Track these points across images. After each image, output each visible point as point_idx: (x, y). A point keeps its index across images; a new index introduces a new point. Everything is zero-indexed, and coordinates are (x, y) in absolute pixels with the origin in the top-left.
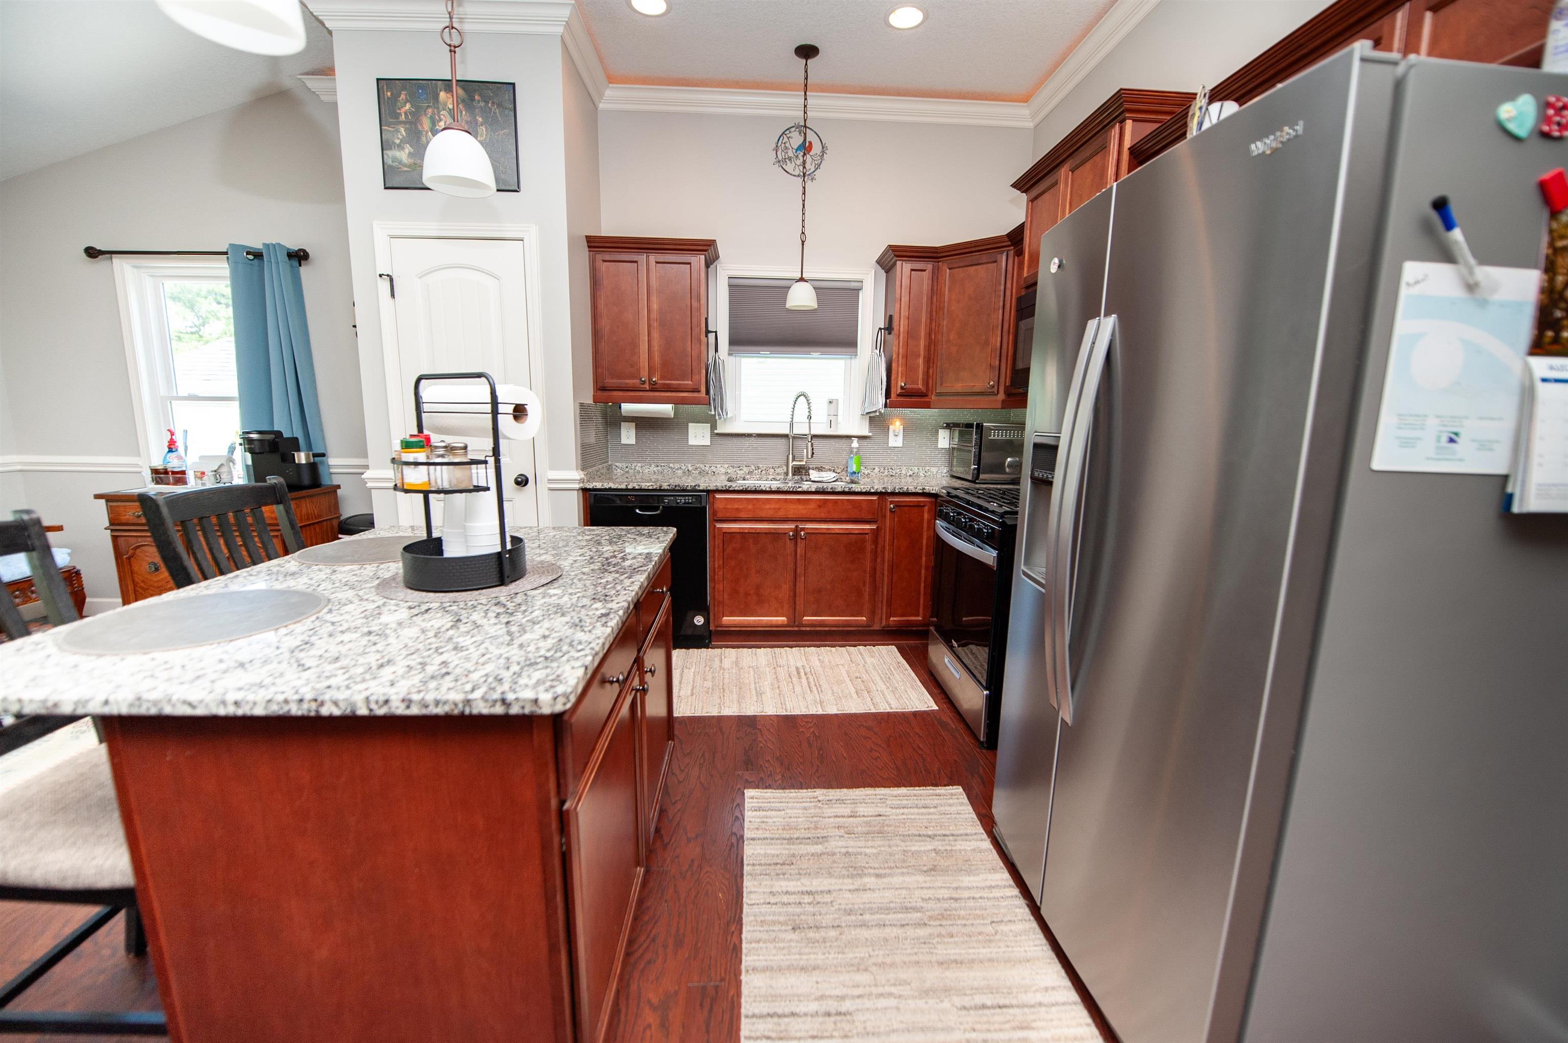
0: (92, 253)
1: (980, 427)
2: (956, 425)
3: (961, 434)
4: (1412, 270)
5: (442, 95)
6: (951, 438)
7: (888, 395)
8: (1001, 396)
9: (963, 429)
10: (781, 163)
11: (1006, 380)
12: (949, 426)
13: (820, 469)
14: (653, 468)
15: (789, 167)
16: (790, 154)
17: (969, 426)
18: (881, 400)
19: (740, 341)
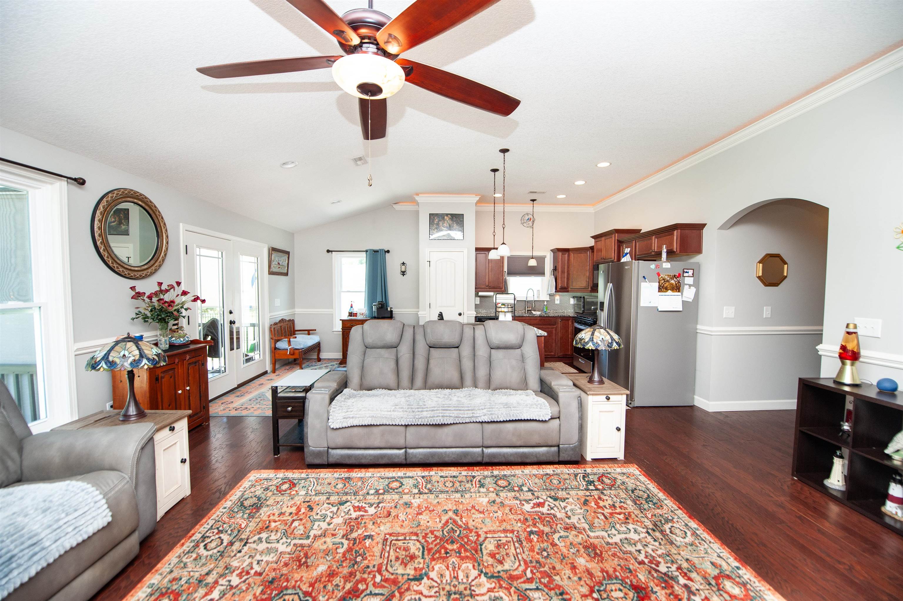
0: (328, 251)
1: (584, 298)
2: (576, 297)
3: (577, 300)
4: (642, 284)
5: (446, 217)
6: (574, 301)
7: (556, 288)
8: (590, 289)
9: (578, 298)
10: (522, 224)
11: (591, 285)
12: (574, 297)
13: (535, 311)
14: (485, 311)
15: (525, 225)
16: (525, 221)
17: (581, 297)
18: (554, 290)
19: (510, 273)
